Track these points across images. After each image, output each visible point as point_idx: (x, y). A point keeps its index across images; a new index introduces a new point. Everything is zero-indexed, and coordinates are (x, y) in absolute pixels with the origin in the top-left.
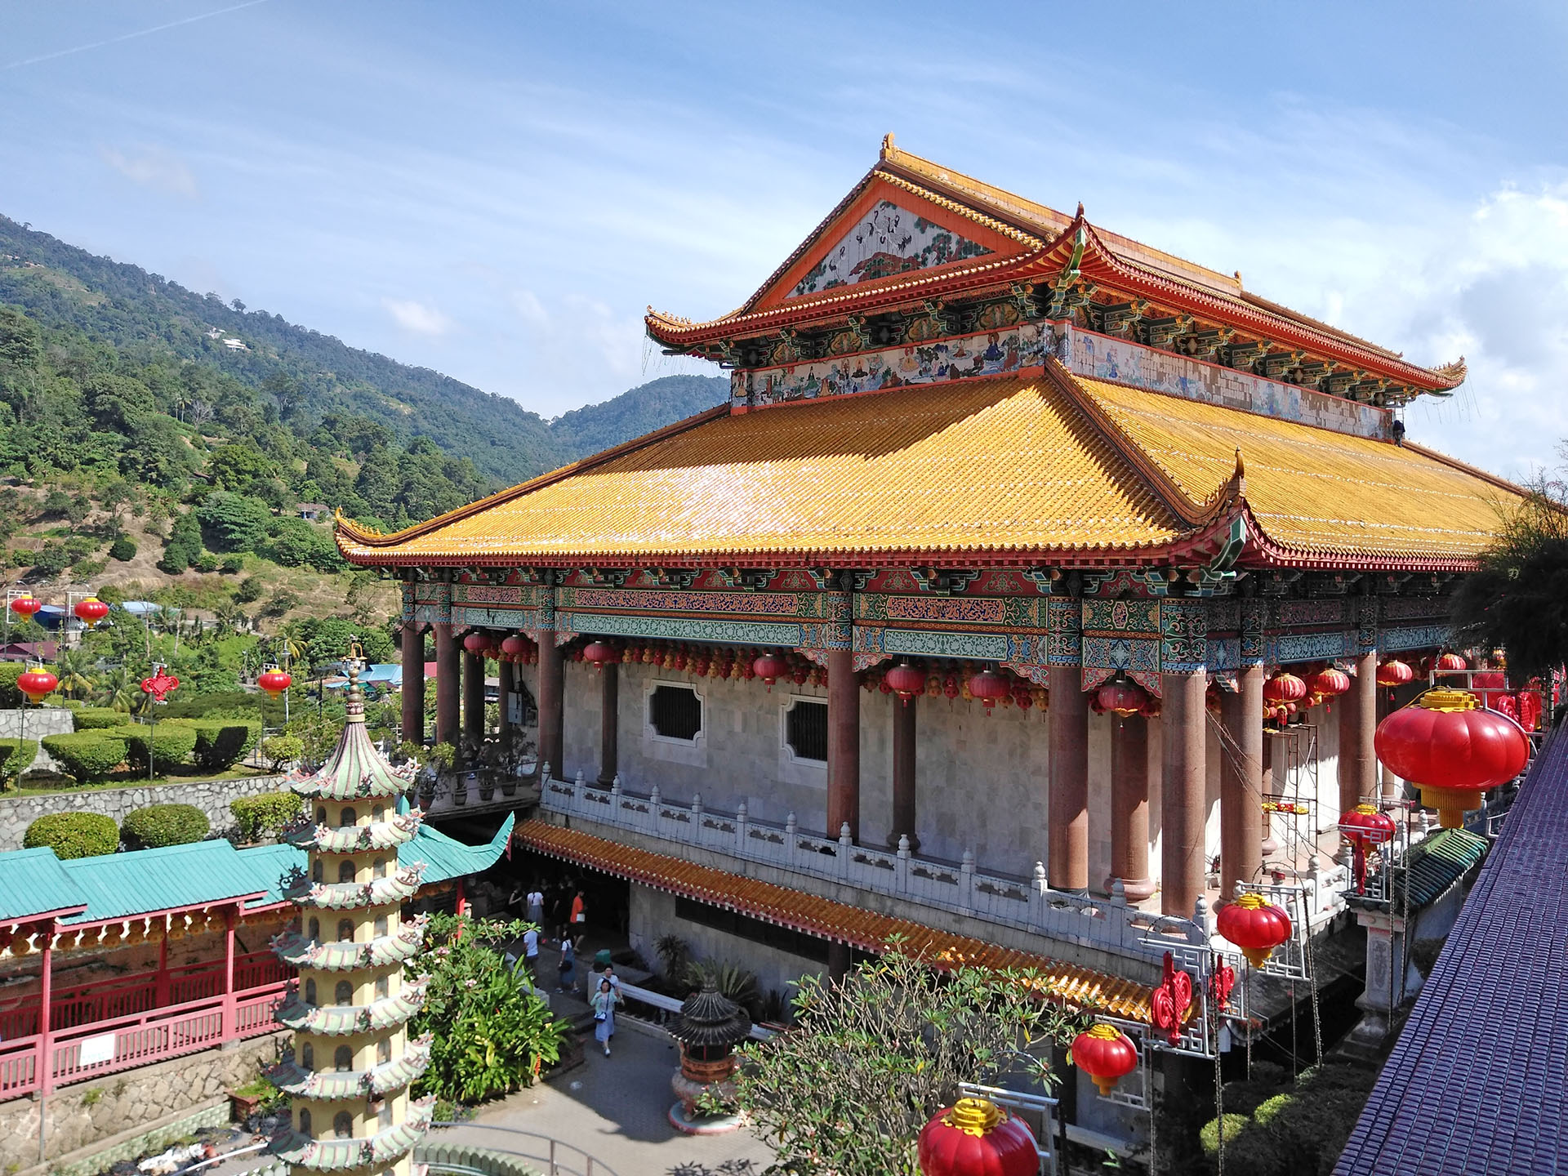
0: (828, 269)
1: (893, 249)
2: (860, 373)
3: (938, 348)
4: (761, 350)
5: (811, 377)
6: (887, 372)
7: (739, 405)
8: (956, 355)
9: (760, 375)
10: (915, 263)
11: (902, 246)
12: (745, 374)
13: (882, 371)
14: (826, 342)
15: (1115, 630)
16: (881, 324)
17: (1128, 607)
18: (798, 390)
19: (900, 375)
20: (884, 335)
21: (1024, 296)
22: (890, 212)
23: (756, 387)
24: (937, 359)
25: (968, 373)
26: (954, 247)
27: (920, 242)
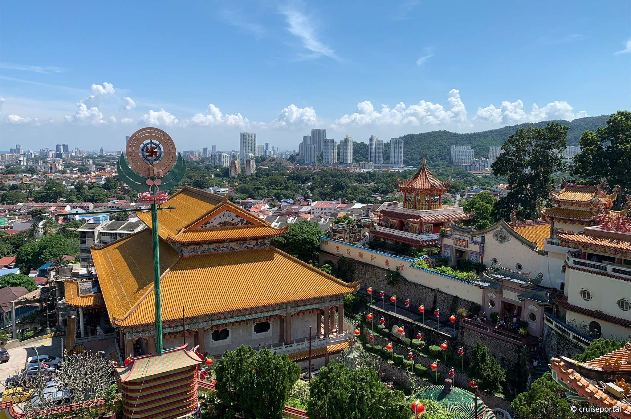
1: (230, 220)
2: (223, 247)
3: (244, 243)
5: (208, 248)
6: (231, 247)
7: (186, 255)
8: (249, 244)
9: (191, 247)
10: (236, 224)
11: (232, 220)
12: (187, 247)
18: (204, 251)
22: (229, 213)
25: (252, 248)
26: (245, 222)
27: (237, 220)
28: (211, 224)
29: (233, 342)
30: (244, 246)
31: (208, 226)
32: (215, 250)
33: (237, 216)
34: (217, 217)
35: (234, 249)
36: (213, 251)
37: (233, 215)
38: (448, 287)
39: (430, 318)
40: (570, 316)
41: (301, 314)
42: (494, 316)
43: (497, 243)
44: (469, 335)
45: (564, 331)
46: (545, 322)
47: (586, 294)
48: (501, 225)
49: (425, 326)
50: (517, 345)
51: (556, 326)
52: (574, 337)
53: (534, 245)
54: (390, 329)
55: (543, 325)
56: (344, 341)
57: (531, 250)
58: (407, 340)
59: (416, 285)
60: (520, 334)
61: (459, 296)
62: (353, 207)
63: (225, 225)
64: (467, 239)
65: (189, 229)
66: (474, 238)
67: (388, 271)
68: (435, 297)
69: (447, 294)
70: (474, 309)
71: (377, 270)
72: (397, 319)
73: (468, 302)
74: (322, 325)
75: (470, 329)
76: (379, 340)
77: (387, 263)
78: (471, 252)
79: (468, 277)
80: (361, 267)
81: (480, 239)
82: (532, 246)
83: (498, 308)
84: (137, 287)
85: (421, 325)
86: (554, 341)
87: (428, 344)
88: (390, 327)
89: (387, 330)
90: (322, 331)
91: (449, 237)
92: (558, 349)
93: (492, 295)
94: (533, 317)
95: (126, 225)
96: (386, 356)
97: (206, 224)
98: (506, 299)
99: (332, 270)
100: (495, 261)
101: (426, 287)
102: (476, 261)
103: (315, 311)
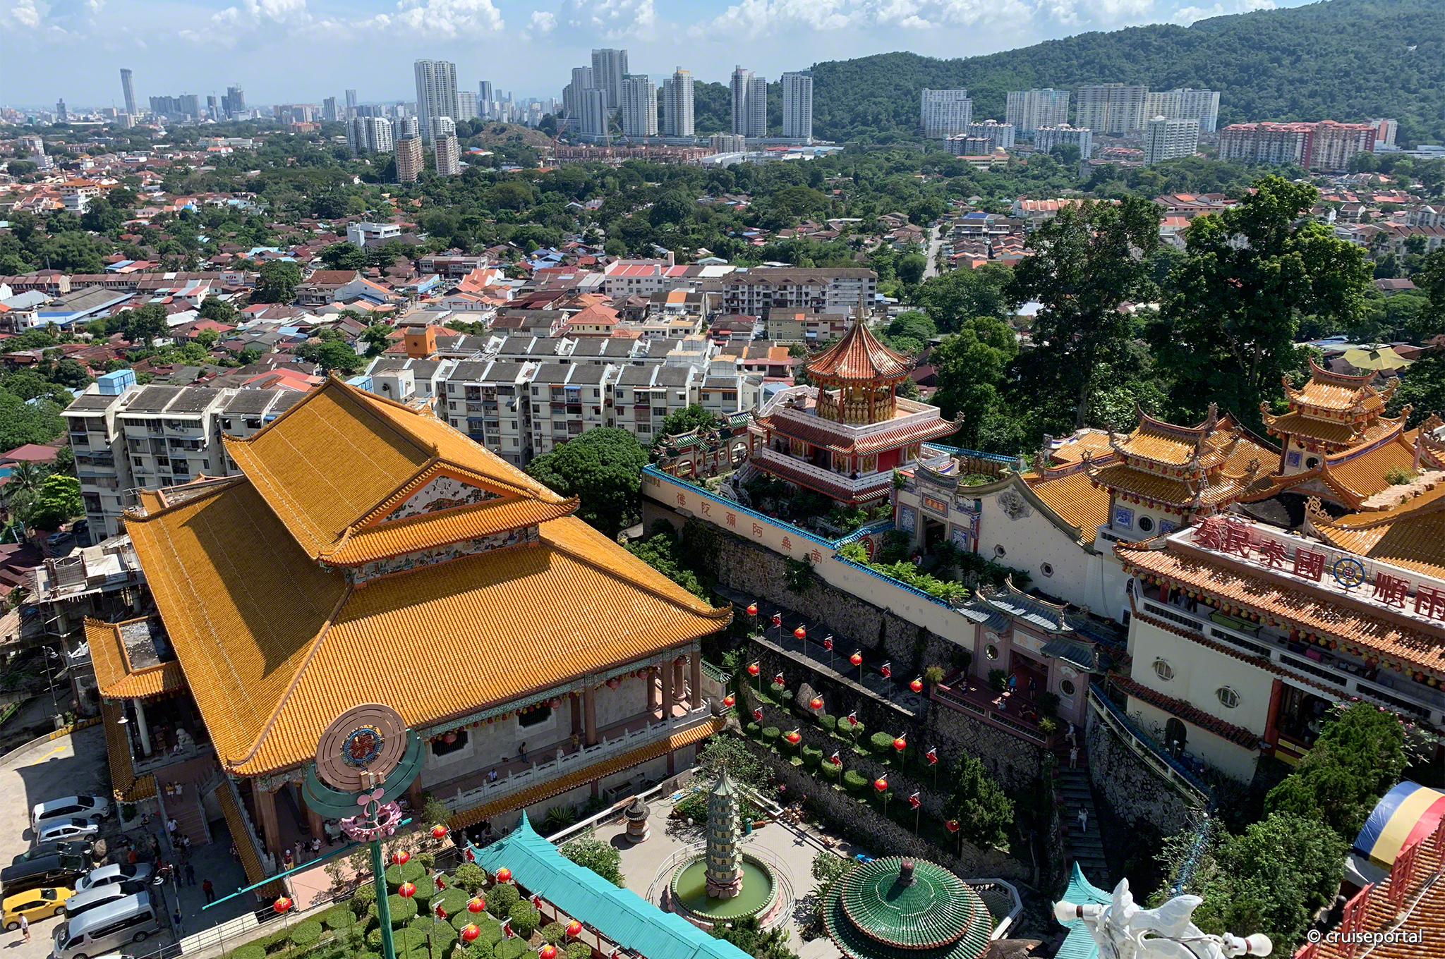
0: (408, 507)
1: (449, 496)
2: (440, 554)
5: (408, 560)
6: (456, 552)
8: (493, 540)
9: (369, 564)
10: (462, 502)
11: (454, 495)
13: (452, 551)
18: (399, 567)
19: (464, 552)
22: (445, 480)
23: (367, 570)
24: (484, 542)
25: (500, 546)
26: (483, 495)
27: (464, 493)
28: (408, 510)
29: (476, 751)
30: (483, 546)
31: (403, 514)
32: (422, 562)
33: (464, 486)
34: (421, 493)
35: (462, 555)
36: (418, 565)
37: (456, 484)
38: (908, 608)
39: (873, 670)
40: (1134, 705)
41: (615, 683)
42: (996, 676)
43: (1006, 518)
44: (949, 718)
45: (1122, 730)
46: (1090, 700)
47: (1162, 669)
48: (1014, 483)
49: (863, 690)
50: (1037, 747)
51: (1109, 715)
52: (1139, 745)
53: (1077, 532)
54: (795, 693)
55: (1086, 705)
56: (702, 722)
57: (1070, 541)
58: (828, 719)
59: (845, 595)
60: (1043, 729)
61: (929, 628)
62: (701, 275)
63: (440, 508)
64: (947, 499)
65: (364, 527)
66: (961, 500)
67: (791, 562)
68: (883, 625)
69: (906, 622)
70: (958, 658)
71: (767, 557)
72: (808, 670)
73: (946, 642)
74: (658, 681)
75: (949, 708)
76: (773, 714)
77: (786, 543)
78: (955, 527)
79: (947, 593)
80: (732, 548)
81: (972, 504)
82: (1073, 534)
83: (1003, 663)
84: (262, 663)
85: (856, 686)
86: (1104, 746)
87: (871, 729)
88: (793, 685)
89: (788, 694)
90: (659, 698)
91: (911, 490)
92: (1110, 763)
93: (992, 636)
94: (1068, 686)
95: (181, 397)
96: (788, 751)
97: (397, 511)
98: (1019, 648)
99: (671, 548)
100: (1002, 551)
101: (865, 603)
102: (963, 546)
103: (644, 673)
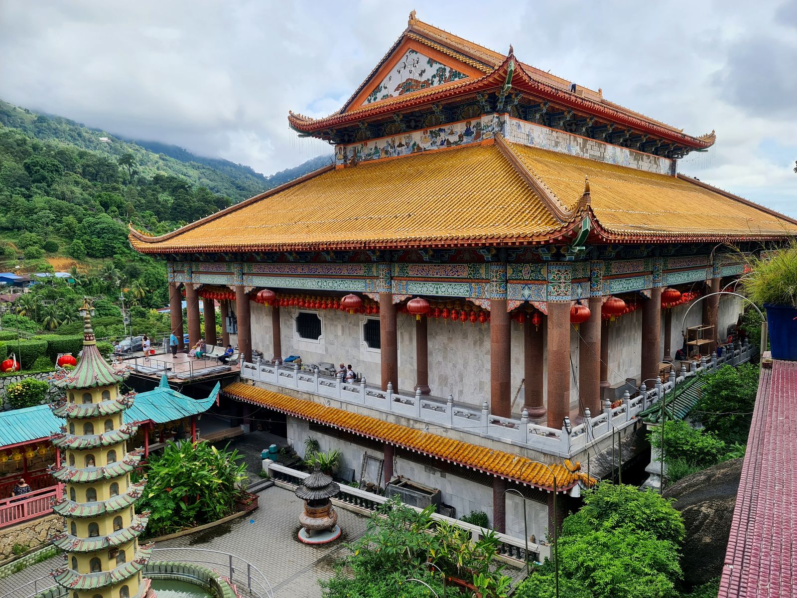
0: (383, 88)
3: (440, 130)
4: (351, 134)
5: (376, 148)
6: (415, 144)
7: (340, 163)
8: (449, 134)
9: (350, 148)
10: (428, 83)
11: (421, 75)
12: (342, 147)
13: (412, 143)
14: (383, 128)
15: (524, 280)
16: (410, 118)
17: (531, 267)
18: (369, 155)
19: (421, 146)
20: (413, 124)
21: (482, 100)
22: (414, 56)
23: (348, 154)
24: (440, 136)
25: (455, 143)
26: (447, 74)
27: (430, 72)
30: (438, 140)
31: (379, 97)
32: (386, 152)
33: (431, 62)
34: (394, 73)
35: (419, 149)
36: (383, 155)
37: (424, 60)
63: (408, 90)
97: (375, 93)
